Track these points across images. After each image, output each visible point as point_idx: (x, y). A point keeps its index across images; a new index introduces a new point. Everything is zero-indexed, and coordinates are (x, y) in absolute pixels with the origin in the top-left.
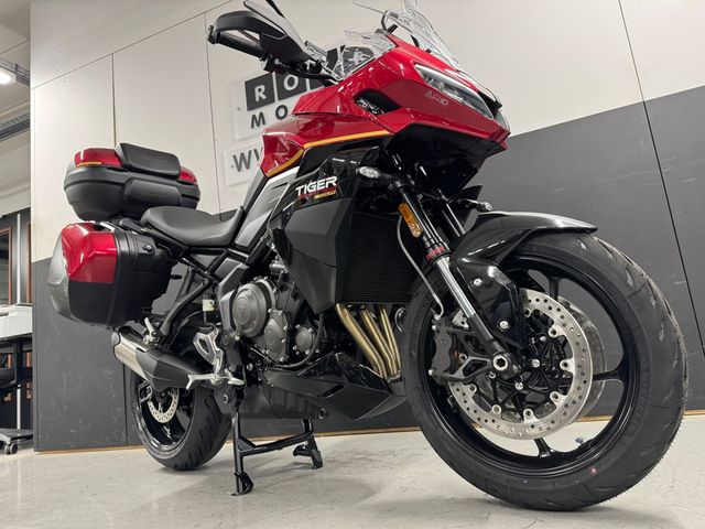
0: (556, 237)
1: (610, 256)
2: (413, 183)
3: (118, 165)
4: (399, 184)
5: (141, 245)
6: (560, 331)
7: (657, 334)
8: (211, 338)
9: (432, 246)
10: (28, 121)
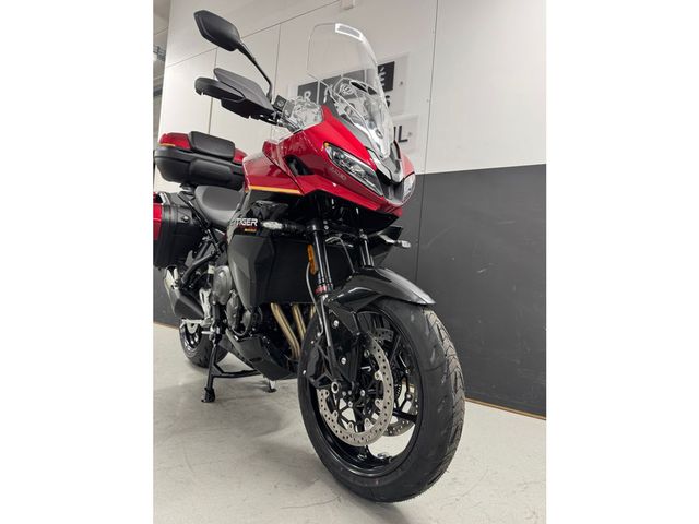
0: (398, 304)
1: (427, 333)
2: (327, 228)
3: (188, 148)
4: (314, 228)
5: (180, 216)
6: (381, 378)
7: (437, 407)
8: (206, 294)
9: (322, 284)
10: (161, 90)
